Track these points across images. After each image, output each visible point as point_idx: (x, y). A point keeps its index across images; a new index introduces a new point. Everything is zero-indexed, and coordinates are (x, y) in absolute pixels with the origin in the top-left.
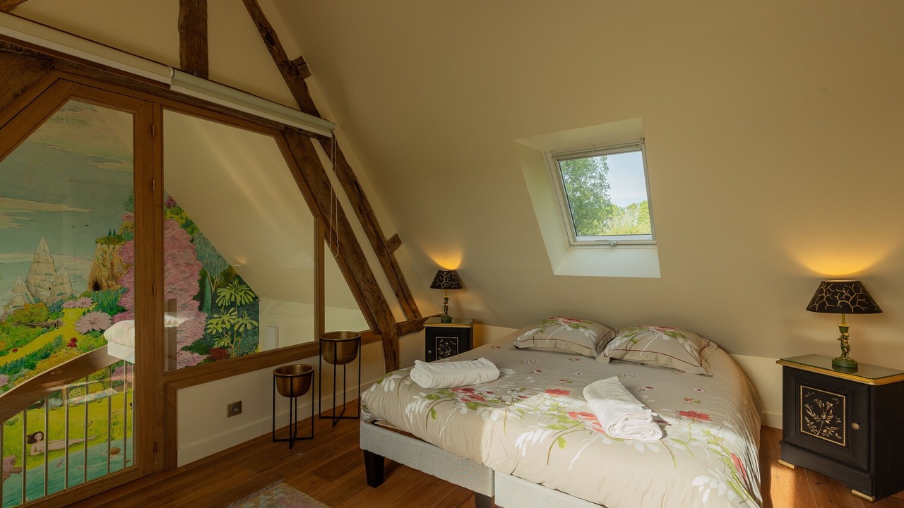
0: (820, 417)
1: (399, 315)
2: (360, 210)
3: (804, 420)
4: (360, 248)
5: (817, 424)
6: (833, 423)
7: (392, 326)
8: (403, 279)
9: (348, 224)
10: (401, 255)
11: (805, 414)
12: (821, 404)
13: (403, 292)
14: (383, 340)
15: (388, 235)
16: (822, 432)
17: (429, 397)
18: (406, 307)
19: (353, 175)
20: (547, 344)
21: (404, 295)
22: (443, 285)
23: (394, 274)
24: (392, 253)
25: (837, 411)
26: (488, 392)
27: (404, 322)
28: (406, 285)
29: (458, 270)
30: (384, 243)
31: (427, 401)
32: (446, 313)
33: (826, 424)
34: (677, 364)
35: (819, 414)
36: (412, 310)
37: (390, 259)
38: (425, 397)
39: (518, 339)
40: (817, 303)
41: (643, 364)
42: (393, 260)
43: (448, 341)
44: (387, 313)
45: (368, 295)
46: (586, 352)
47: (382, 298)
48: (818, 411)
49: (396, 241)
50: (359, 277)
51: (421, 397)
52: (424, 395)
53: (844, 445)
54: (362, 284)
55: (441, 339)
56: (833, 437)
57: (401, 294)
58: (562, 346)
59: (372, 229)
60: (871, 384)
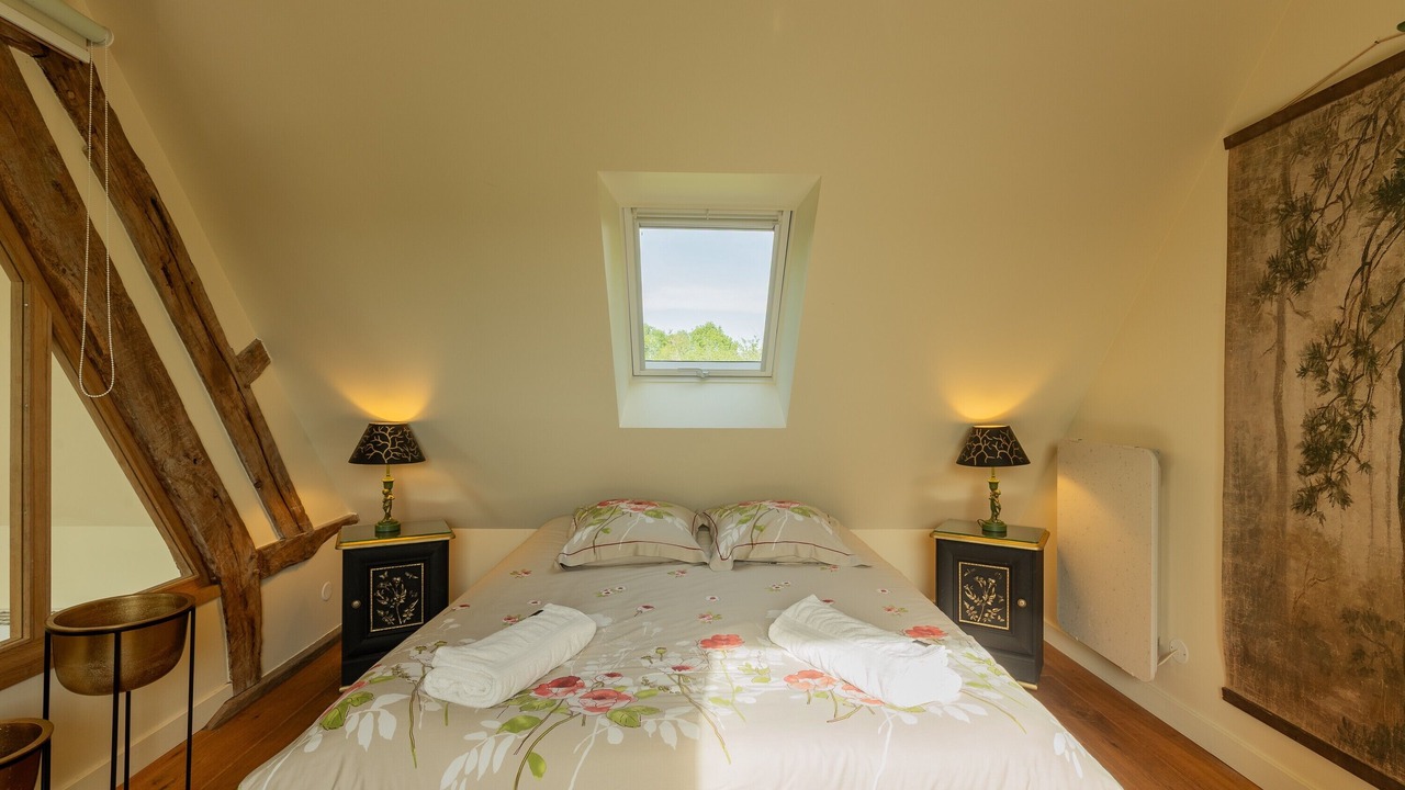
0: (981, 598)
1: (262, 531)
2: (167, 275)
3: (963, 606)
4: (165, 373)
5: (978, 609)
6: (996, 603)
7: (247, 559)
8: (273, 445)
9: (132, 309)
10: (268, 390)
11: (965, 598)
12: (981, 582)
13: (272, 475)
14: (223, 596)
15: (238, 340)
16: (983, 617)
17: (512, 726)
18: (279, 510)
19: (149, 182)
20: (622, 553)
21: (275, 482)
22: (388, 454)
23: (253, 436)
24: (247, 387)
25: (1000, 589)
26: (612, 675)
27: (274, 545)
28: (279, 460)
29: (415, 423)
30: (228, 359)
31: (511, 739)
32: (388, 515)
33: (988, 607)
34: (824, 556)
35: (980, 595)
36: (293, 514)
37: (244, 400)
38: (501, 730)
39: (565, 550)
40: (974, 454)
41: (775, 563)
42: (250, 403)
43: (399, 573)
44: (235, 528)
45: (185, 490)
46: (690, 557)
47: (222, 495)
48: (979, 592)
49: (256, 357)
50: (161, 447)
51: (490, 732)
52: (496, 725)
53: (1007, 628)
54: (170, 464)
55: (382, 572)
56: (995, 622)
57: (268, 481)
58: (649, 552)
59: (200, 326)
60: (1036, 549)
